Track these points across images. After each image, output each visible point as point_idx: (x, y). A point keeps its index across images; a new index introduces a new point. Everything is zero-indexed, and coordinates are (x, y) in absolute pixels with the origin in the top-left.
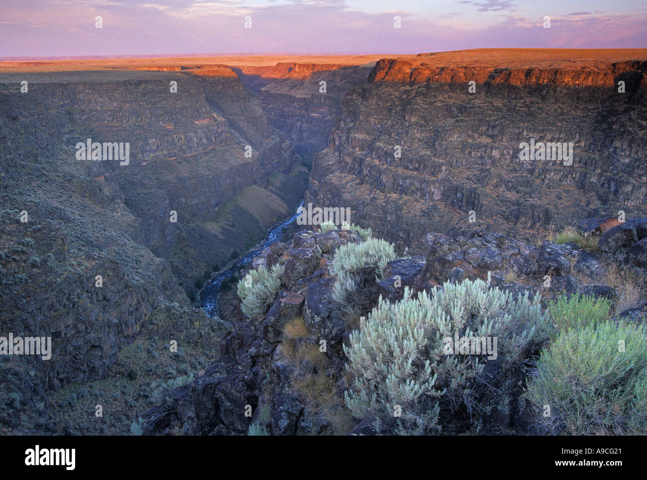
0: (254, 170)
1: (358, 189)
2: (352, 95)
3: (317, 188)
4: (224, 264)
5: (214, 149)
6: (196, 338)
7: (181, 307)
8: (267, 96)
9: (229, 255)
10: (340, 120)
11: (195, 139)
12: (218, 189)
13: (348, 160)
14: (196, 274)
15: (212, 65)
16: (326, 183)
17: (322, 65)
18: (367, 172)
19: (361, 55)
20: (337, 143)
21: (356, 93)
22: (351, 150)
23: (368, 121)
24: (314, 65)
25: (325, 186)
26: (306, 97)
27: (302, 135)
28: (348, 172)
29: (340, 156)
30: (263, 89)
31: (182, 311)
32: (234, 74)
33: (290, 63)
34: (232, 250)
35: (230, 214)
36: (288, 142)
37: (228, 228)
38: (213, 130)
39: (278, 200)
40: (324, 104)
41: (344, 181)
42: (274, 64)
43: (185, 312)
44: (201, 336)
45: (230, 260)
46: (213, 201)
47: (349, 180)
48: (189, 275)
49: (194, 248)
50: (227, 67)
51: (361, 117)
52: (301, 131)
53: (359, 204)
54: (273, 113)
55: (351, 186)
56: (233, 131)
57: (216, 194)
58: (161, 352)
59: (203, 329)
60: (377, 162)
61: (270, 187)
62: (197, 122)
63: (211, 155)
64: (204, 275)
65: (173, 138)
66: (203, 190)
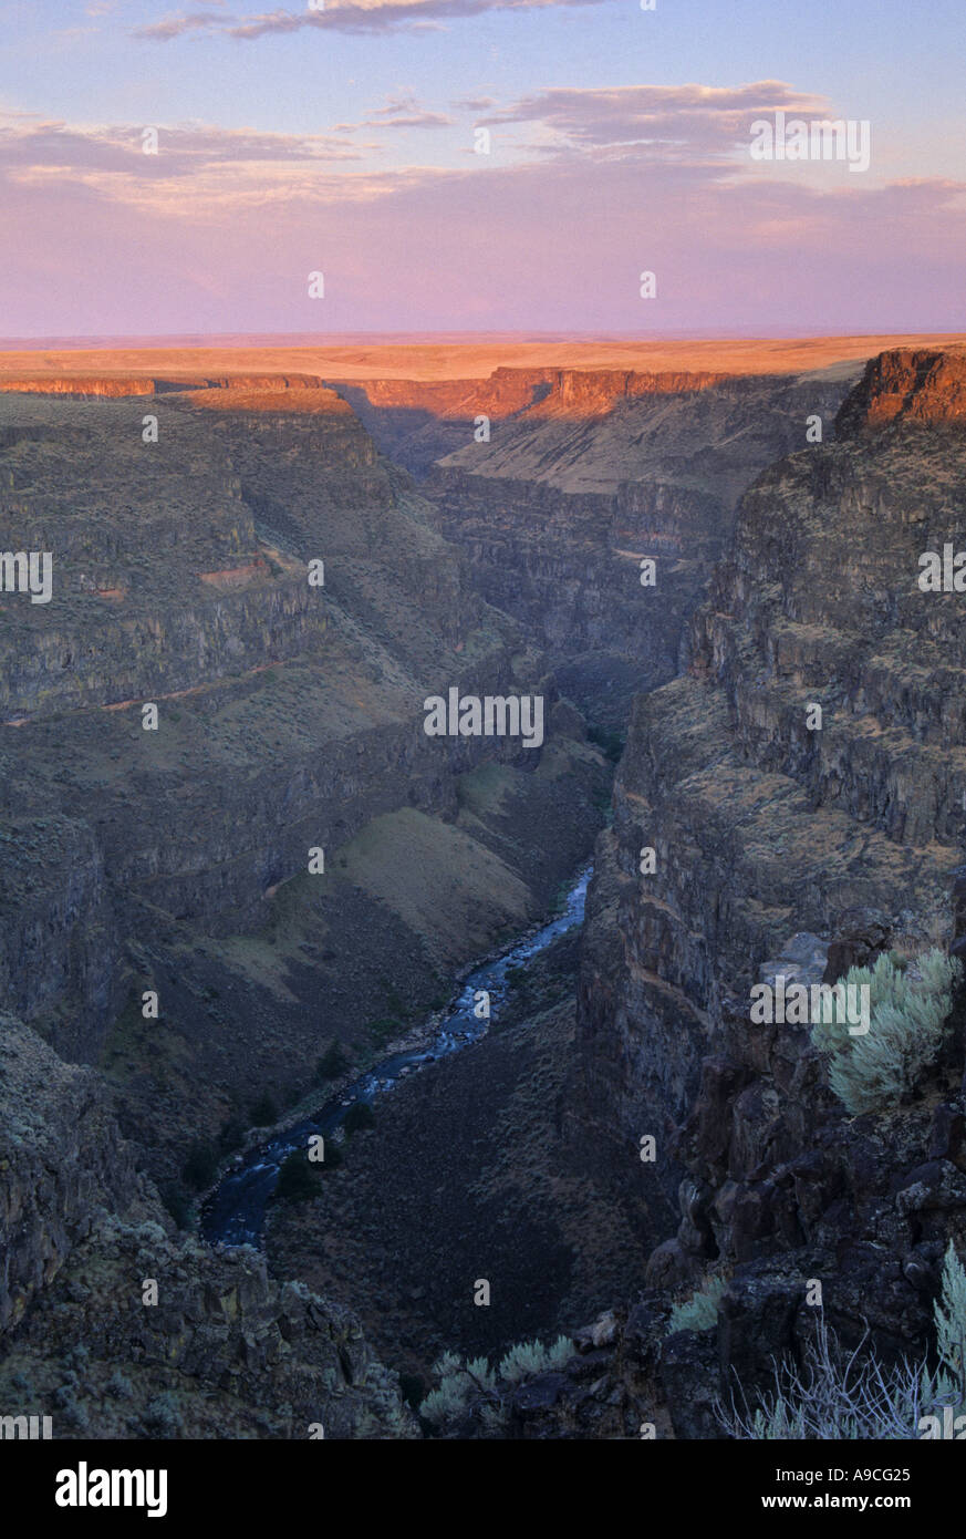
0: (411, 752)
1: (800, 827)
2: (775, 481)
3: (642, 823)
4: (294, 1099)
5: (269, 677)
6: (223, 1359)
7: (175, 1240)
8: (458, 489)
9: (314, 1064)
10: (728, 574)
11: (202, 635)
12: (278, 818)
13: (764, 718)
14: (189, 1131)
15: (263, 377)
16: (679, 803)
17: (658, 377)
18: (835, 765)
19: (803, 336)
20: (719, 658)
21: (791, 475)
22: (774, 682)
23: (837, 578)
24: (630, 376)
25: (676, 815)
26: (601, 489)
27: (584, 630)
28: (764, 762)
29: (733, 706)
30: (445, 462)
31: (178, 1255)
32: (343, 406)
33: (541, 371)
34: (323, 1047)
35: (319, 911)
36: (533, 654)
37: (312, 963)
38: (265, 607)
39: (496, 866)
40: (667, 516)
41: (748, 798)
42: (483, 371)
43: (188, 1258)
44: (243, 1352)
45: (316, 1084)
46: (260, 864)
47: (767, 794)
48: (165, 1133)
49: (186, 1037)
50: (315, 382)
51: (811, 562)
52: (579, 615)
53: (805, 884)
54: (478, 549)
55: (776, 816)
56: (337, 611)
57: (269, 839)
58: (98, 1407)
59: (252, 1326)
60: (871, 727)
61: (466, 816)
62: (209, 579)
63: (259, 695)
64: (219, 1138)
65: (124, 634)
66: (226, 821)
